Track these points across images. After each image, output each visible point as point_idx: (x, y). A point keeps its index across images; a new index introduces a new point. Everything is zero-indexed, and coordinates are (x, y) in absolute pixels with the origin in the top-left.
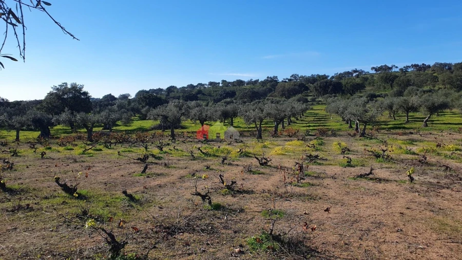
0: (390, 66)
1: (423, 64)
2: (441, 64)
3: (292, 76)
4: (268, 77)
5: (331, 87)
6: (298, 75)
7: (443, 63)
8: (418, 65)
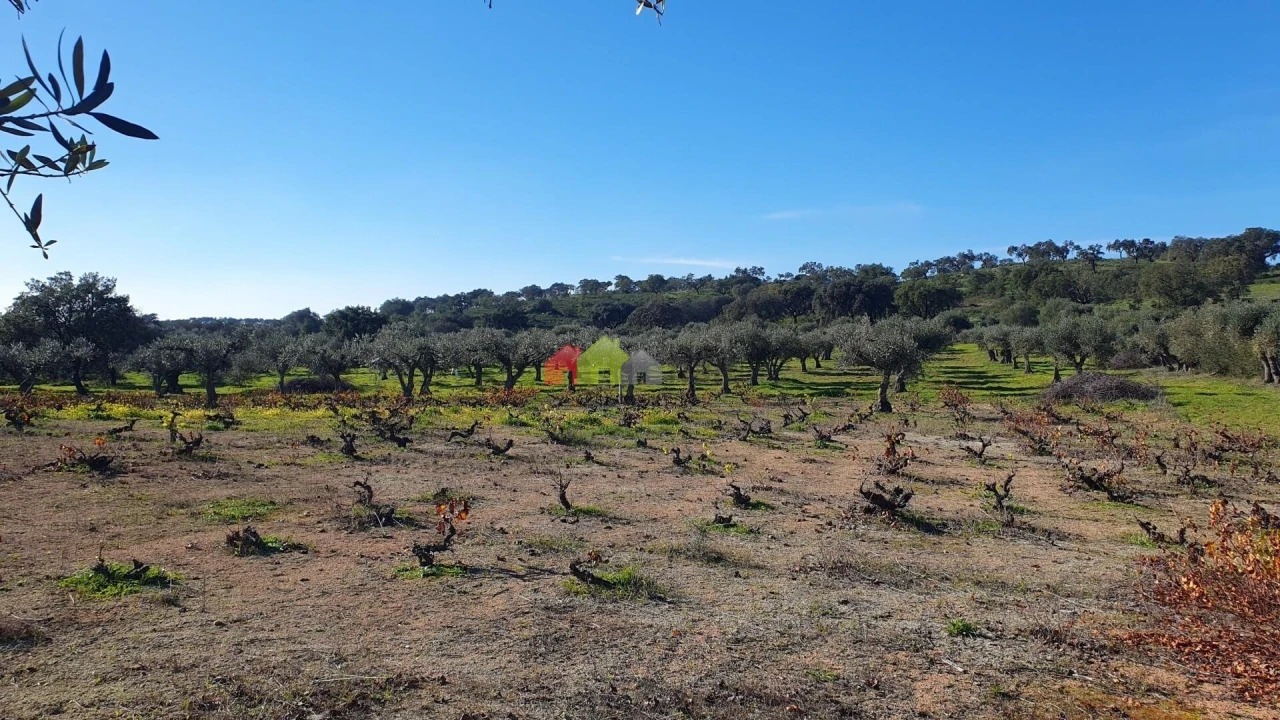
0: (1060, 244)
1: (1147, 241)
2: (1191, 241)
3: (804, 268)
4: (738, 270)
5: (859, 297)
6: (820, 266)
7: (1194, 238)
8: (1132, 243)
